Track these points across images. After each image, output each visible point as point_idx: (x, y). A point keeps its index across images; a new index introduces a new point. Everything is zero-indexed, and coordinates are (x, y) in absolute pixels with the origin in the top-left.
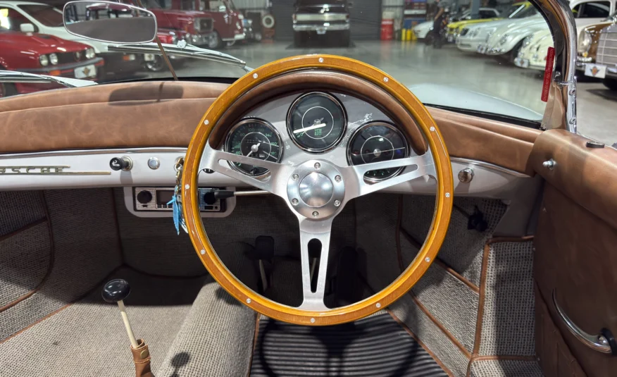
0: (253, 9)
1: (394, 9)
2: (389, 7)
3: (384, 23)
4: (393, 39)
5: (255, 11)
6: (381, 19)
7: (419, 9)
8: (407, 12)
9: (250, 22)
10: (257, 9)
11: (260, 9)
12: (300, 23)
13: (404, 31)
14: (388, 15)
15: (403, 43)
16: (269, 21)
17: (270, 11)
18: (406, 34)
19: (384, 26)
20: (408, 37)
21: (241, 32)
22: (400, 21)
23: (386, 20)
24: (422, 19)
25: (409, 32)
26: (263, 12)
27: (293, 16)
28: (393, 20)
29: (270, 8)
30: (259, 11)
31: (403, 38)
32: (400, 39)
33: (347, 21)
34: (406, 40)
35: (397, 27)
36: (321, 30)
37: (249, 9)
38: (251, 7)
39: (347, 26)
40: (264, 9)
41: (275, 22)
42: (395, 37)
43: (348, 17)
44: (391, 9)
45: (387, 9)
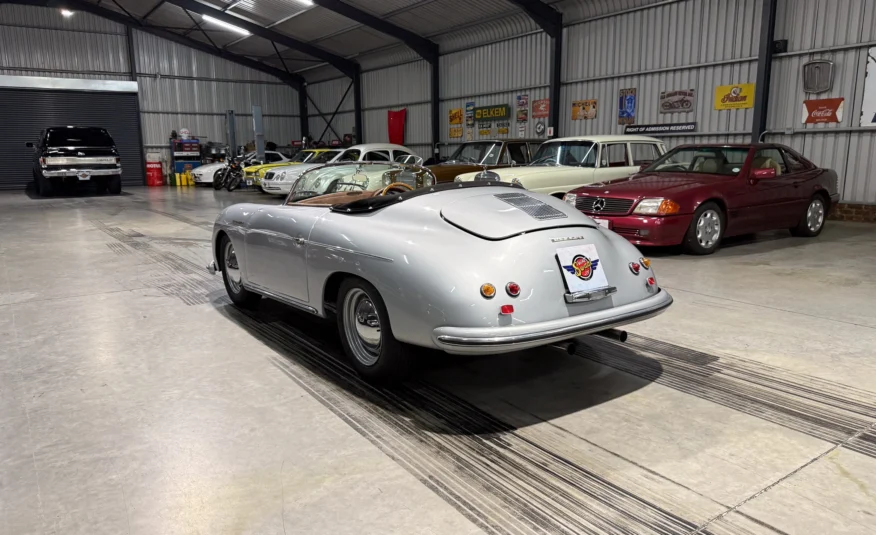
1: (159, 150)
2: (152, 147)
3: (149, 166)
4: (164, 184)
6: (144, 162)
7: (191, 151)
8: (176, 154)
12: (54, 167)
13: (177, 175)
14: (152, 157)
15: (179, 188)
18: (180, 178)
19: (150, 170)
20: (184, 183)
22: (169, 165)
23: (150, 163)
24: (198, 162)
25: (183, 176)
27: (41, 159)
28: (160, 163)
31: (178, 183)
32: (173, 184)
33: (118, 165)
34: (181, 185)
35: (167, 171)
39: (119, 171)
42: (167, 182)
43: (118, 160)
44: (155, 150)
45: (150, 150)
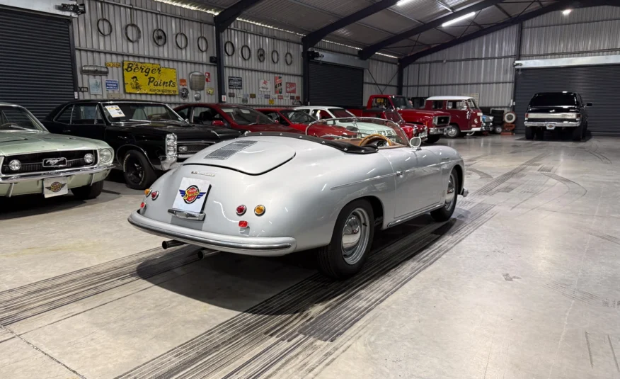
0: (497, 107)
5: (500, 109)
9: (491, 118)
10: (501, 107)
11: (504, 107)
12: (530, 120)
16: (510, 118)
17: (513, 109)
21: (478, 125)
26: (506, 110)
27: (526, 115)
29: (513, 106)
30: (503, 109)
33: (577, 119)
36: (551, 126)
37: (495, 107)
38: (496, 105)
39: (576, 124)
40: (508, 107)
41: (516, 119)
43: (578, 116)
